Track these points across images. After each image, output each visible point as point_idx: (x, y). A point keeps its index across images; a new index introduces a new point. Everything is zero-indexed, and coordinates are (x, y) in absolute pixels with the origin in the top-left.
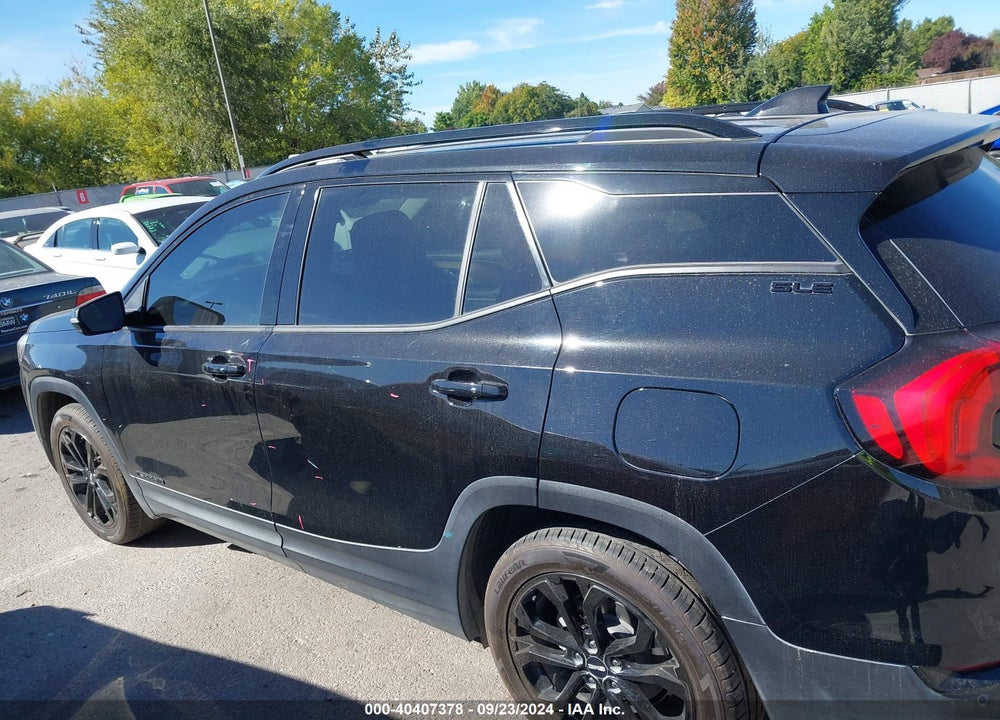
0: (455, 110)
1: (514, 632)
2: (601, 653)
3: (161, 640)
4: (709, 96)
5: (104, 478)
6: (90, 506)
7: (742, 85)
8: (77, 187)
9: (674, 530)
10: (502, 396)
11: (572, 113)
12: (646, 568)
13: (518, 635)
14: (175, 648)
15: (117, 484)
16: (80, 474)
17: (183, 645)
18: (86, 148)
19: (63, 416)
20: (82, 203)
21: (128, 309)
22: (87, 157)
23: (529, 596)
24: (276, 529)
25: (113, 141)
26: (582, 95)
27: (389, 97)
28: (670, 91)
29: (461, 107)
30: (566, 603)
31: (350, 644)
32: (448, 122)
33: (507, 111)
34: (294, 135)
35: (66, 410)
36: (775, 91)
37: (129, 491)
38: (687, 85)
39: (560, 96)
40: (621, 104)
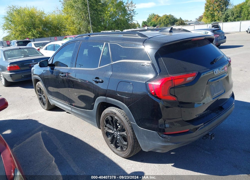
0: (147, 21)
1: (104, 126)
2: (116, 130)
3: (49, 126)
4: (214, 19)
5: (44, 97)
6: (42, 102)
7: (224, 17)
8: (55, 36)
9: (124, 106)
10: (102, 82)
11: (177, 22)
12: (122, 114)
13: (105, 127)
14: (51, 128)
15: (46, 98)
16: (40, 96)
17: (53, 128)
18: (58, 27)
19: (38, 84)
20: (55, 40)
21: (49, 63)
22: (58, 29)
23: (106, 119)
24: (70, 107)
25: (64, 26)
26: (180, 18)
27: (129, 17)
28: (204, 17)
29: (149, 20)
30: (111, 120)
31: (82, 130)
32: (145, 24)
33: (160, 21)
34: (105, 26)
35: (39, 83)
36: (233, 18)
37: (48, 99)
38: (209, 16)
39: (174, 18)
40: (191, 21)
